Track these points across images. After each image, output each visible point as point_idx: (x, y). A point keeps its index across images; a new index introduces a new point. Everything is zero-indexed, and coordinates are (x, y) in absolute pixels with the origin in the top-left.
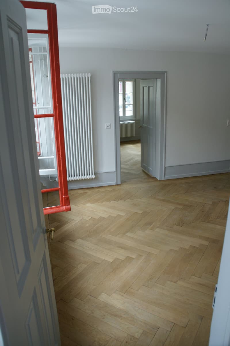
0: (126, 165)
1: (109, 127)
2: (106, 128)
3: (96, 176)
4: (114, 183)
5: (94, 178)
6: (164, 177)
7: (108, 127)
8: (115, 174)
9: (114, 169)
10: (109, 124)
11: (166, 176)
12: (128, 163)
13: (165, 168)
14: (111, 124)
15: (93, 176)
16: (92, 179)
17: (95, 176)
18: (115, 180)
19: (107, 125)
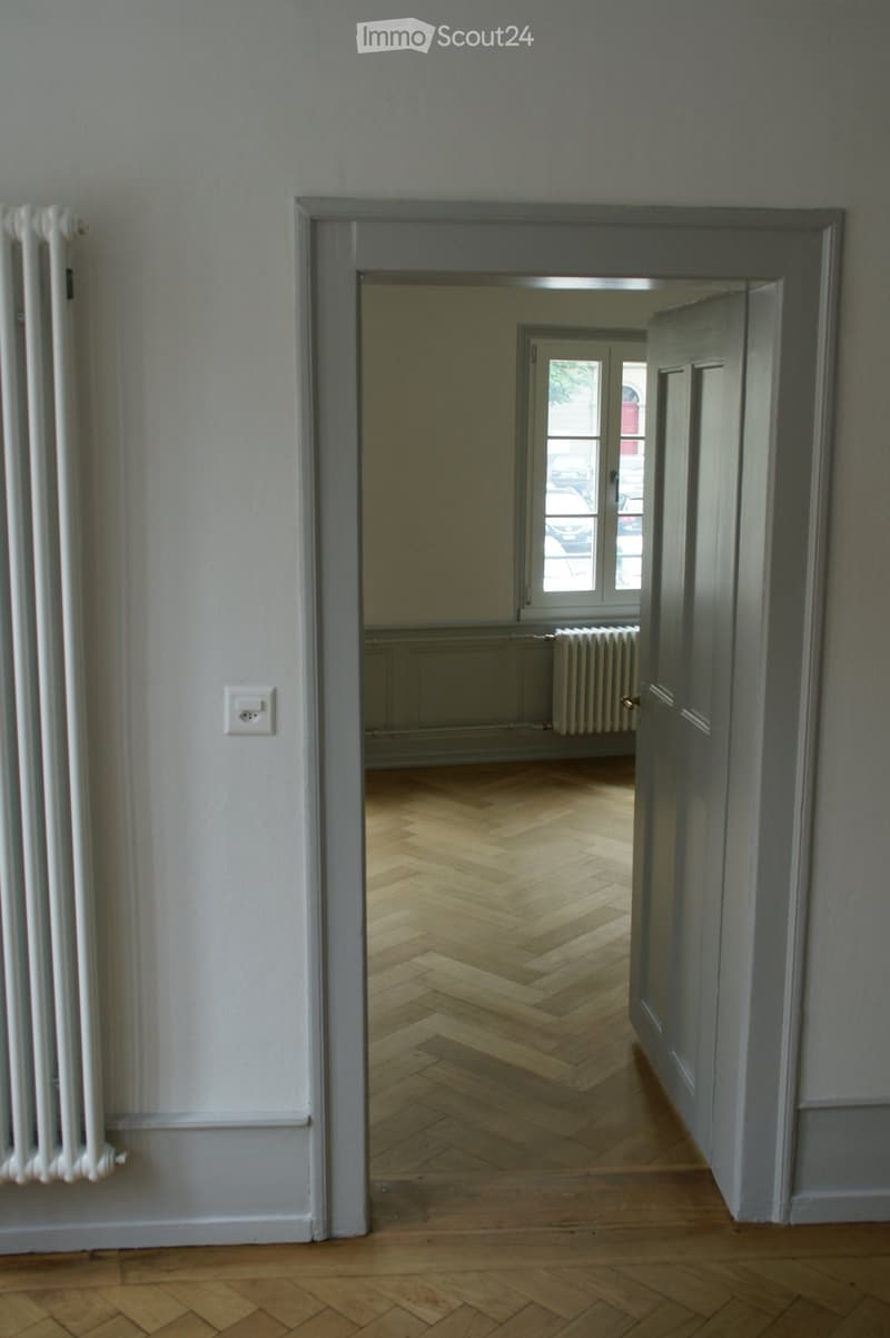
0: (527, 978)
1: (255, 720)
2: (226, 729)
3: (122, 1159)
4: (302, 1221)
5: (92, 1176)
6: (790, 1203)
7: (245, 715)
8: (312, 1144)
9: (302, 1103)
10: (255, 694)
11: (808, 1194)
12: (555, 956)
13: (798, 1116)
14: (274, 694)
15: (90, 1163)
16: (82, 1181)
17: (102, 1163)
18: (313, 1199)
19: (233, 697)
